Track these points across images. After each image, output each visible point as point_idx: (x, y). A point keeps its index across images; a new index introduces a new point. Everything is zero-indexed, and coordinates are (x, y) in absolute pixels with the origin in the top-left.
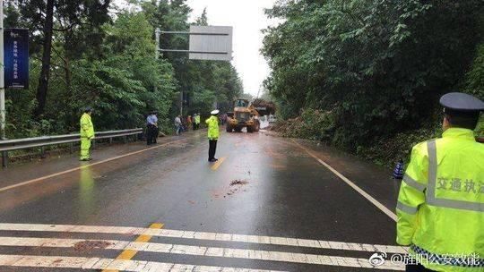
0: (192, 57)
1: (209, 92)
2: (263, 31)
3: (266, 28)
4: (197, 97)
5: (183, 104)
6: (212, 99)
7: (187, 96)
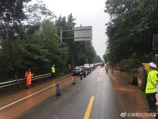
0: (75, 40)
1: (84, 55)
2: (106, 25)
3: (108, 23)
4: (79, 57)
5: (74, 60)
6: (86, 57)
7: (75, 57)
